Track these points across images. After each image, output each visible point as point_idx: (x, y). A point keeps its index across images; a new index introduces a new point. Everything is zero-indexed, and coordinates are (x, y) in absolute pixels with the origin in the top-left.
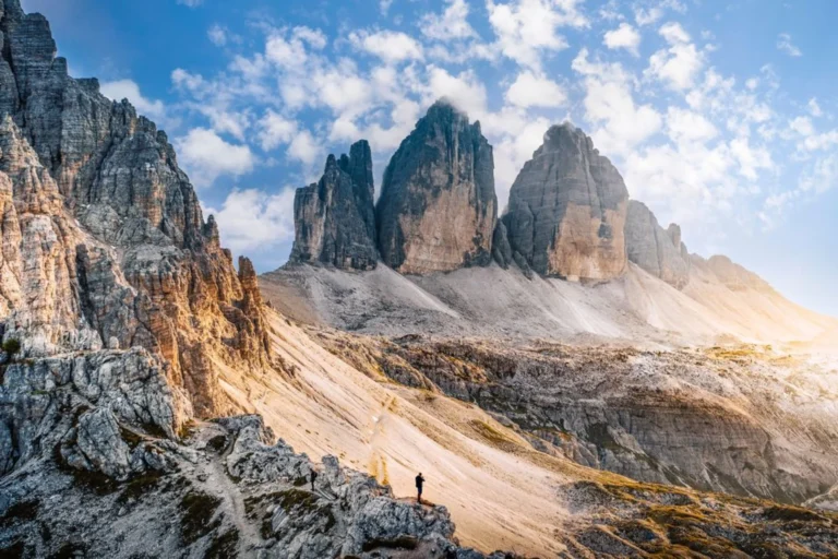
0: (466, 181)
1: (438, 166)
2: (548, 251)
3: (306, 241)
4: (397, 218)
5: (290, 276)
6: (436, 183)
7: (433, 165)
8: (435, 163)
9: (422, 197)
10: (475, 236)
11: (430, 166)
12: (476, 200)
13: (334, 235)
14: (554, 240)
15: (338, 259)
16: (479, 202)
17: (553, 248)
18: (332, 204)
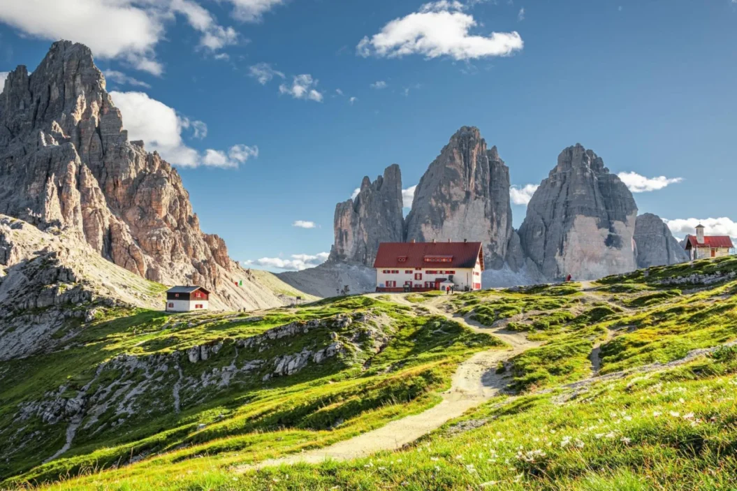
0: (483, 196)
1: (457, 185)
2: (557, 257)
3: (342, 245)
4: (420, 228)
5: (327, 272)
6: (455, 198)
7: (452, 184)
8: (454, 182)
9: (441, 211)
10: (490, 243)
11: (449, 185)
12: (491, 213)
13: (365, 240)
14: (562, 247)
15: (368, 260)
16: (494, 214)
17: (561, 254)
18: (365, 216)
